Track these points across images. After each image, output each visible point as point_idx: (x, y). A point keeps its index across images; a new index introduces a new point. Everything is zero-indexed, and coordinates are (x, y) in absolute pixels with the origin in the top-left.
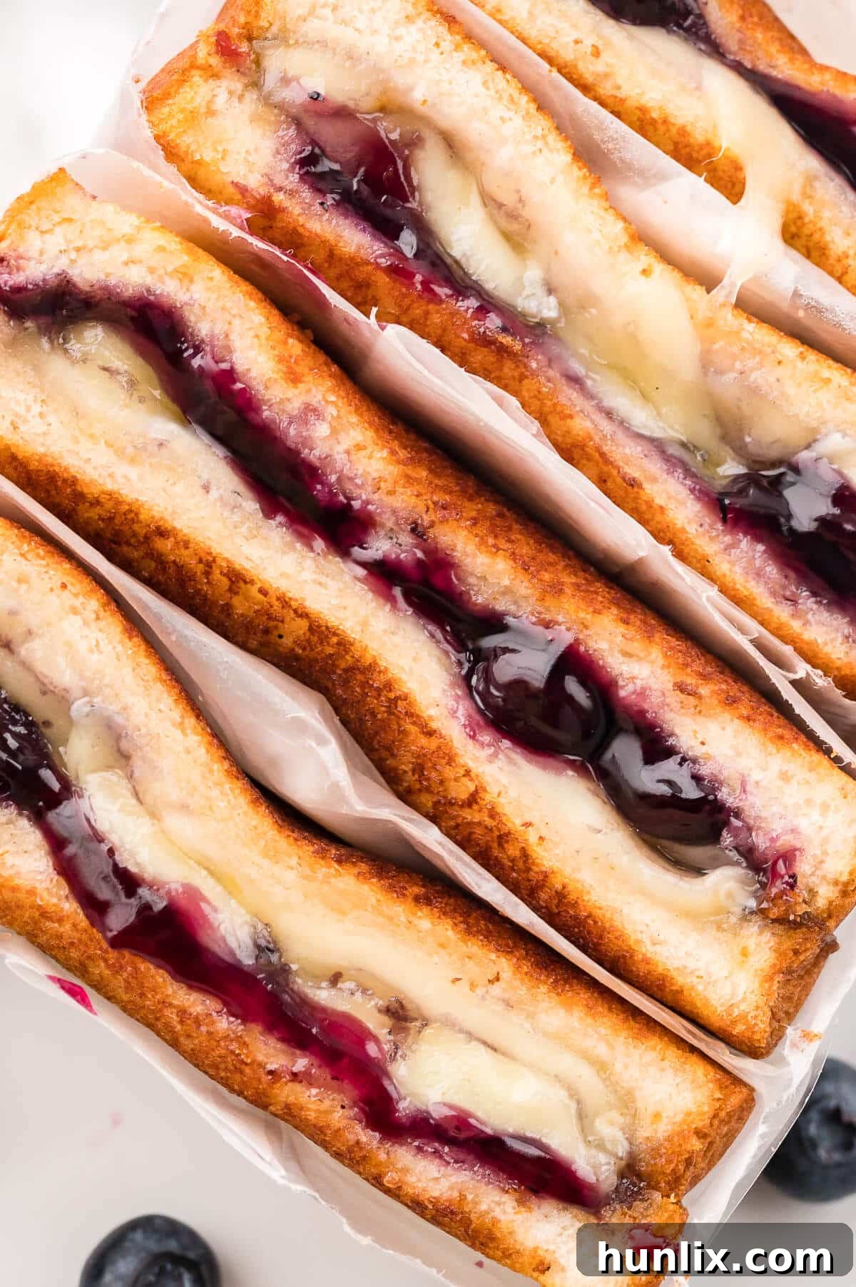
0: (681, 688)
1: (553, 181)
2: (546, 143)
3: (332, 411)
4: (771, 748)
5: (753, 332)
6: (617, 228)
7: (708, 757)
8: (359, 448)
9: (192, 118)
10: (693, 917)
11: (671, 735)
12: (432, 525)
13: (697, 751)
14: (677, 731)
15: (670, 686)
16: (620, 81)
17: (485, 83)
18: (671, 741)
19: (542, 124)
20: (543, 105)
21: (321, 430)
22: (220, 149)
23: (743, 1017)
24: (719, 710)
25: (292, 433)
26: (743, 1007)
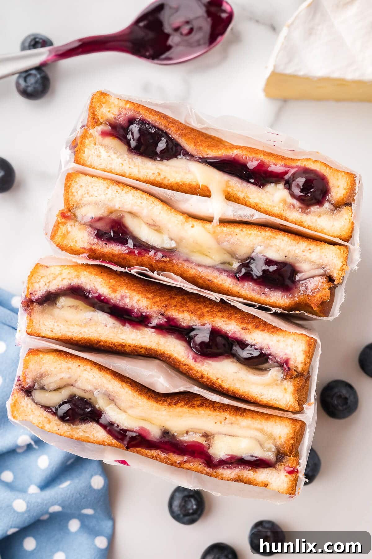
0: (243, 329)
1: (160, 213)
2: (155, 205)
3: (128, 294)
4: (272, 335)
5: (227, 229)
6: (181, 218)
7: (257, 343)
8: (139, 300)
9: (64, 236)
10: (269, 385)
11: (246, 341)
12: (165, 311)
13: (254, 342)
14: (247, 339)
15: (240, 329)
16: (169, 178)
17: (133, 196)
18: (246, 342)
19: (152, 199)
20: (150, 194)
21: (127, 301)
22: (74, 241)
23: (291, 406)
24: (255, 330)
25: (121, 304)
26: (290, 403)
